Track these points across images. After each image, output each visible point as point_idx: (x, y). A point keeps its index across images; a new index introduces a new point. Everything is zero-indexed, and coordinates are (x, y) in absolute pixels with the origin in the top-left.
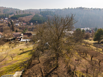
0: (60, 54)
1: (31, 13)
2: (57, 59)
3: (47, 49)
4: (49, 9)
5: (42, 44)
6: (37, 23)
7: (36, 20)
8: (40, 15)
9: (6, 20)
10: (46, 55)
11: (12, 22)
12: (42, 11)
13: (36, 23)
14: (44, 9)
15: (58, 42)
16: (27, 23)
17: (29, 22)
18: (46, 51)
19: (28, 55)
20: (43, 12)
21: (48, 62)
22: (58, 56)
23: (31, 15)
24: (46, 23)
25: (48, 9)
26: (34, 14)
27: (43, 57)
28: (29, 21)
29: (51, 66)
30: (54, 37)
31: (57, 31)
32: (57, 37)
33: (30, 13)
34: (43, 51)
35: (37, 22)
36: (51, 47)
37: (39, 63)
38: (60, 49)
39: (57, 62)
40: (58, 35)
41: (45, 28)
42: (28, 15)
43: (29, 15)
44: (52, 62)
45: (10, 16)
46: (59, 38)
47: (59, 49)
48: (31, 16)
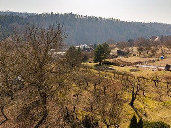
0: (48, 93)
2: (44, 103)
3: (20, 89)
5: (7, 81)
10: (20, 101)
15: (41, 72)
18: (19, 93)
21: (25, 113)
22: (44, 97)
25: (12, 12)
27: (13, 107)
29: (33, 119)
30: (31, 65)
31: (36, 52)
32: (38, 64)
34: (12, 96)
36: (27, 84)
37: (7, 119)
38: (47, 84)
39: (45, 107)
40: (39, 60)
44: (34, 111)
46: (41, 66)
47: (45, 85)
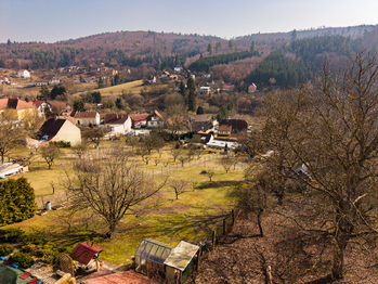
0: (359, 228)
1: (256, 47)
2: (343, 246)
3: (300, 190)
4: (335, 29)
6: (274, 84)
7: (271, 75)
8: (290, 56)
9: (177, 73)
10: (291, 213)
11: (190, 81)
12: (299, 37)
13: (269, 84)
14: (312, 30)
15: (358, 171)
16: (236, 84)
17: (244, 80)
18: (296, 198)
19: (225, 197)
20: (303, 42)
21: (294, 243)
22: (346, 233)
23: (256, 54)
24: (311, 87)
25: (330, 28)
26: (267, 53)
27: (278, 218)
28: (245, 76)
29: (306, 264)
30: (339, 148)
31: (362, 122)
32: (358, 150)
33: (252, 48)
34: (281, 197)
35: (272, 80)
36: (317, 186)
37: (261, 235)
38: (365, 206)
39: (341, 256)
40: (361, 143)
41: (302, 105)
42: (244, 58)
43: (250, 55)
44: (312, 249)
45: (188, 61)
46: (364, 157)
47: (357, 204)
48: (253, 58)
